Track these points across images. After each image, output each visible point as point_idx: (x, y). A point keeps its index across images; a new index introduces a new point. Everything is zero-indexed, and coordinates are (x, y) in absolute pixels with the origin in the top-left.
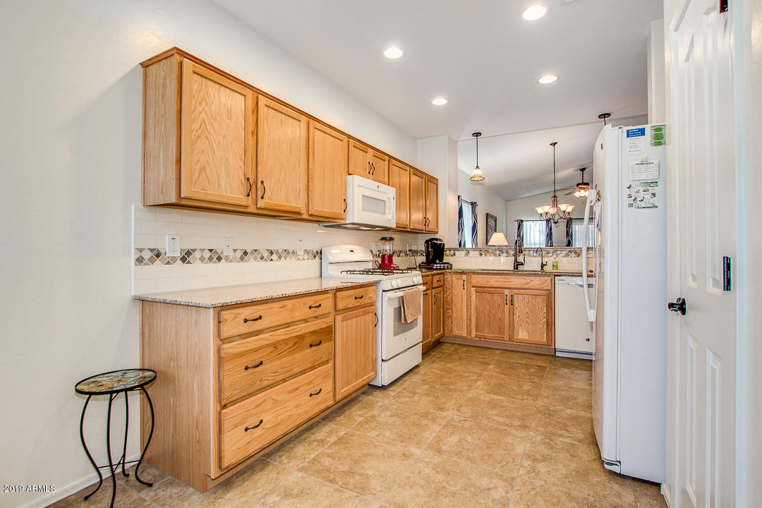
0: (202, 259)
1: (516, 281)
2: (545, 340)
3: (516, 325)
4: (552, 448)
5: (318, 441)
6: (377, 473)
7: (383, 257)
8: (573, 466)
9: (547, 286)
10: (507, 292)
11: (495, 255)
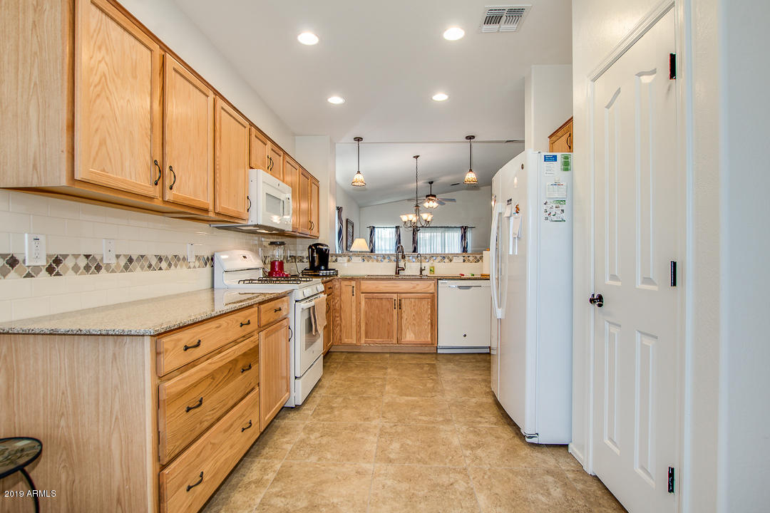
0: (76, 269)
1: (403, 286)
2: (429, 340)
3: (403, 328)
4: (479, 435)
5: (255, 483)
6: (342, 499)
7: (273, 264)
8: (502, 446)
9: (431, 289)
10: (395, 296)
11: (377, 261)
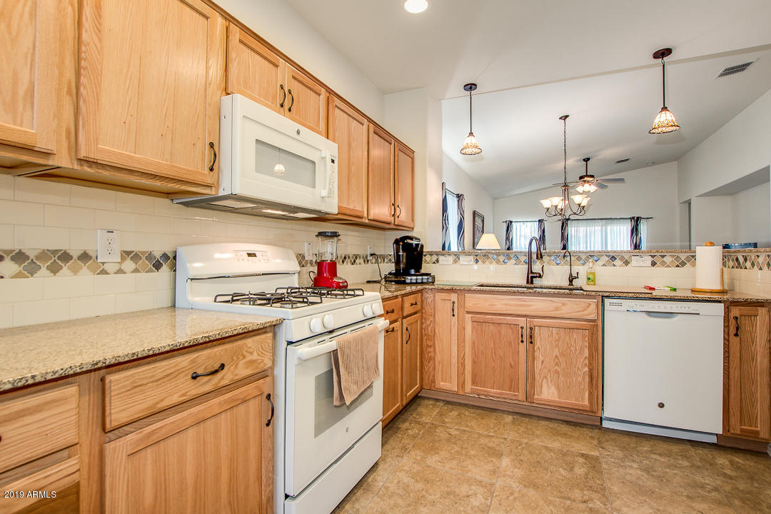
1: (537, 305)
2: (586, 402)
3: (537, 376)
7: (320, 265)
9: (591, 313)
10: (522, 321)
11: (498, 262)
